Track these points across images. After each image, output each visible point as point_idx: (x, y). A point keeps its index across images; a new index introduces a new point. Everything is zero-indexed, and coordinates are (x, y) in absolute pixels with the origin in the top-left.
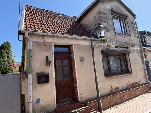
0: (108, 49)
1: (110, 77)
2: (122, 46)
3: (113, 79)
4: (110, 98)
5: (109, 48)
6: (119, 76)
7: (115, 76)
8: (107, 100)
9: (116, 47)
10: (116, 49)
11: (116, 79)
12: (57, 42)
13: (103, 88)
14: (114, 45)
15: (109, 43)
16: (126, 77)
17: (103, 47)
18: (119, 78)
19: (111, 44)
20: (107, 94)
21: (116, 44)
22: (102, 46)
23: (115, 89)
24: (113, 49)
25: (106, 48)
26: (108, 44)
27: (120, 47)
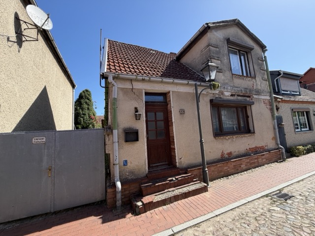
0: (220, 98)
1: (222, 137)
2: (242, 94)
3: (225, 141)
4: (220, 165)
5: (222, 96)
6: (234, 137)
7: (228, 137)
8: (215, 169)
9: (232, 95)
10: (232, 98)
11: (230, 140)
12: (149, 88)
13: (210, 152)
14: (230, 93)
15: (222, 90)
16: (246, 138)
17: (212, 95)
18: (234, 140)
19: (226, 90)
20: (215, 160)
21: (233, 91)
22: (211, 93)
23: (227, 154)
24: (228, 98)
25: (217, 96)
26: (220, 91)
27: (238, 96)
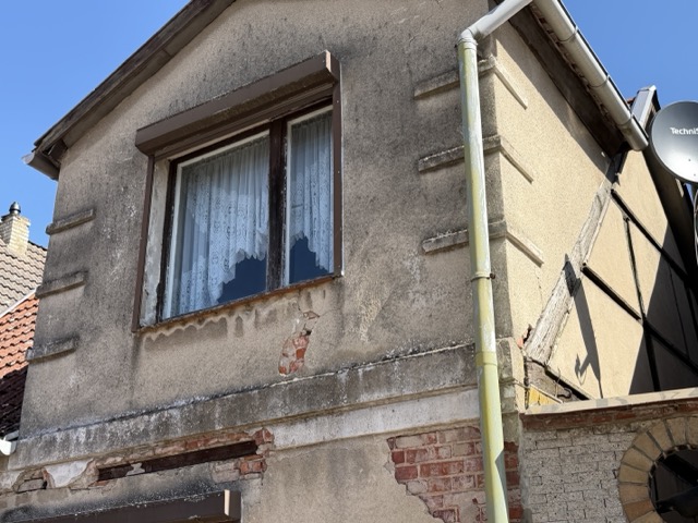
9: (105, 474)
15: (35, 462)
26: (28, 470)
